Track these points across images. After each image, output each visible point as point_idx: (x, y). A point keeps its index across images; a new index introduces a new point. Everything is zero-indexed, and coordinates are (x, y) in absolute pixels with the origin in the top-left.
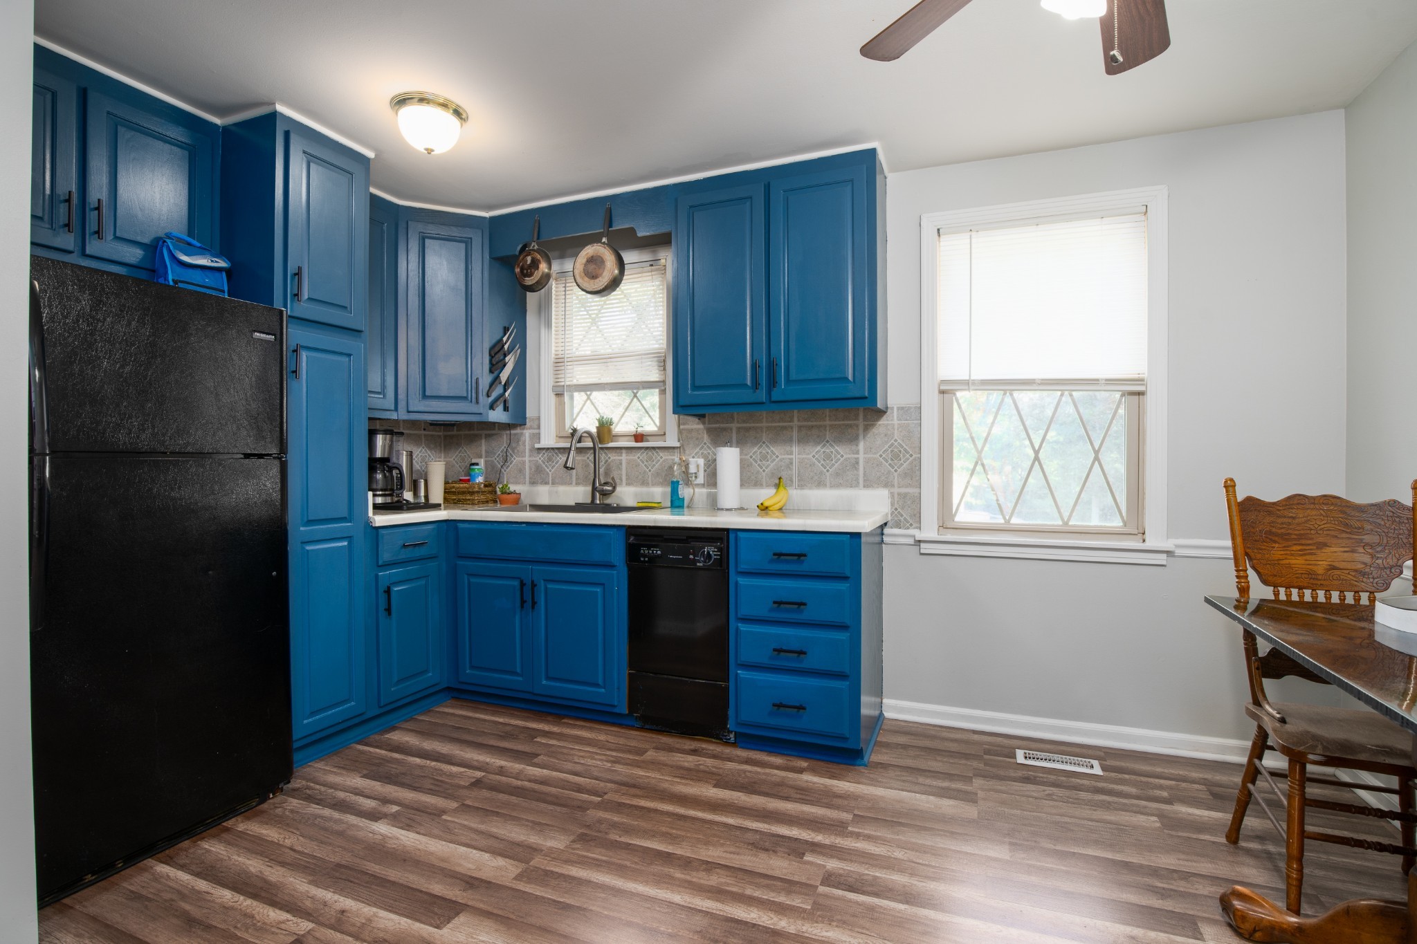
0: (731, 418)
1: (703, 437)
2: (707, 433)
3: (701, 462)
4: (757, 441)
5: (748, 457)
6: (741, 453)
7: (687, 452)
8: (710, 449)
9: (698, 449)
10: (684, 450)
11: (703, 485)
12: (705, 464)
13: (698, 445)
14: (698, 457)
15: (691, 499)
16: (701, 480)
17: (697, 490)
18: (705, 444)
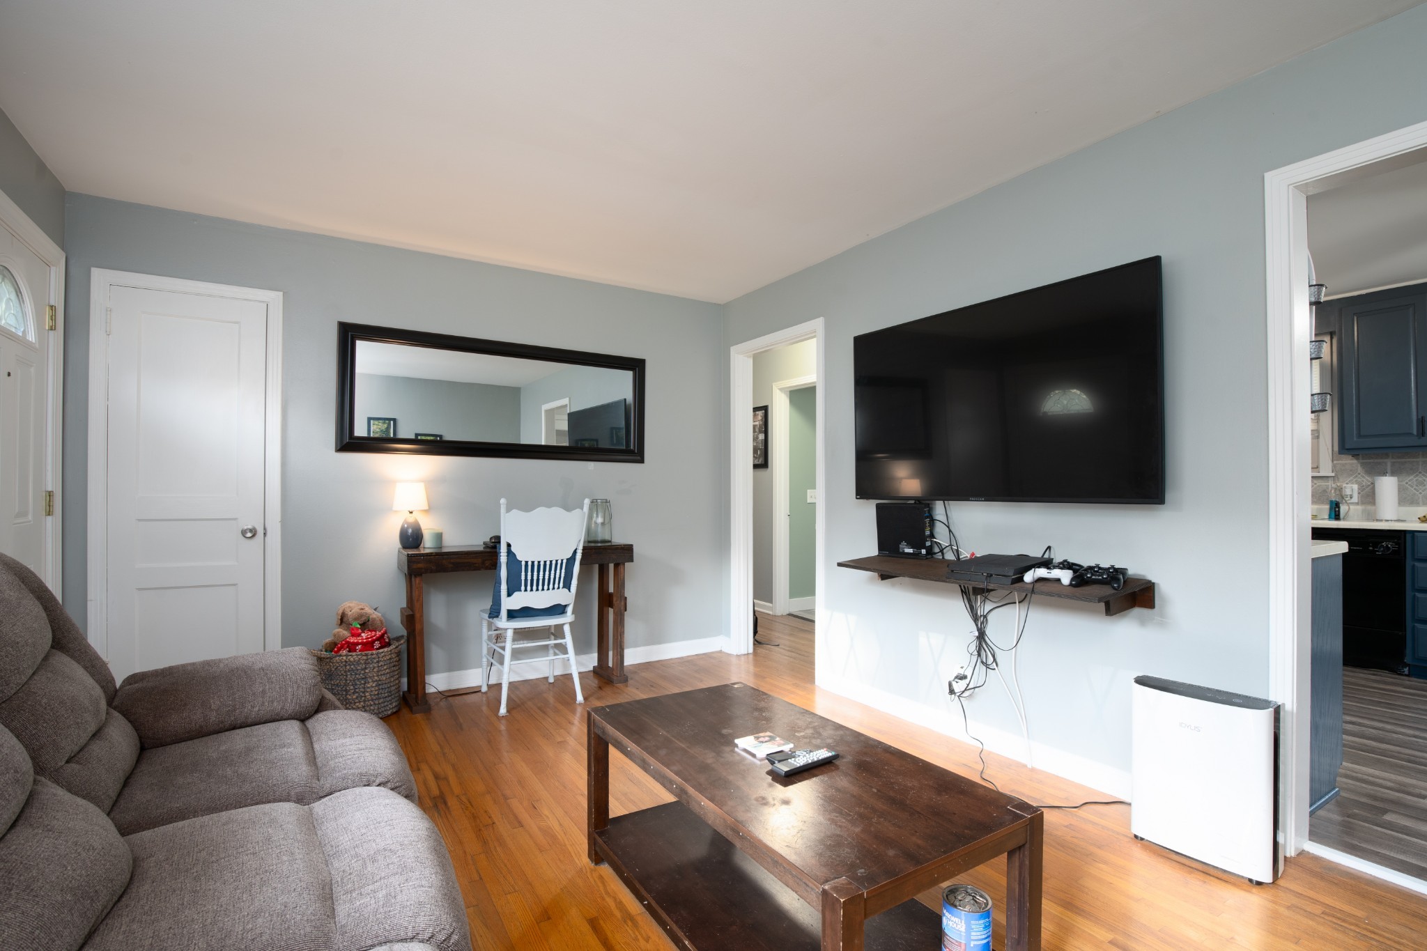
0: (1387, 456)
1: (1357, 469)
2: (1361, 466)
3: (1355, 487)
4: (1413, 471)
5: (1404, 483)
6: (1399, 481)
7: (1341, 480)
8: (1364, 478)
9: (1352, 478)
10: (1338, 479)
11: (1357, 504)
12: (1359, 489)
13: (1352, 475)
14: (1353, 483)
15: (1346, 514)
16: (1355, 499)
17: (1351, 507)
18: (1359, 474)
